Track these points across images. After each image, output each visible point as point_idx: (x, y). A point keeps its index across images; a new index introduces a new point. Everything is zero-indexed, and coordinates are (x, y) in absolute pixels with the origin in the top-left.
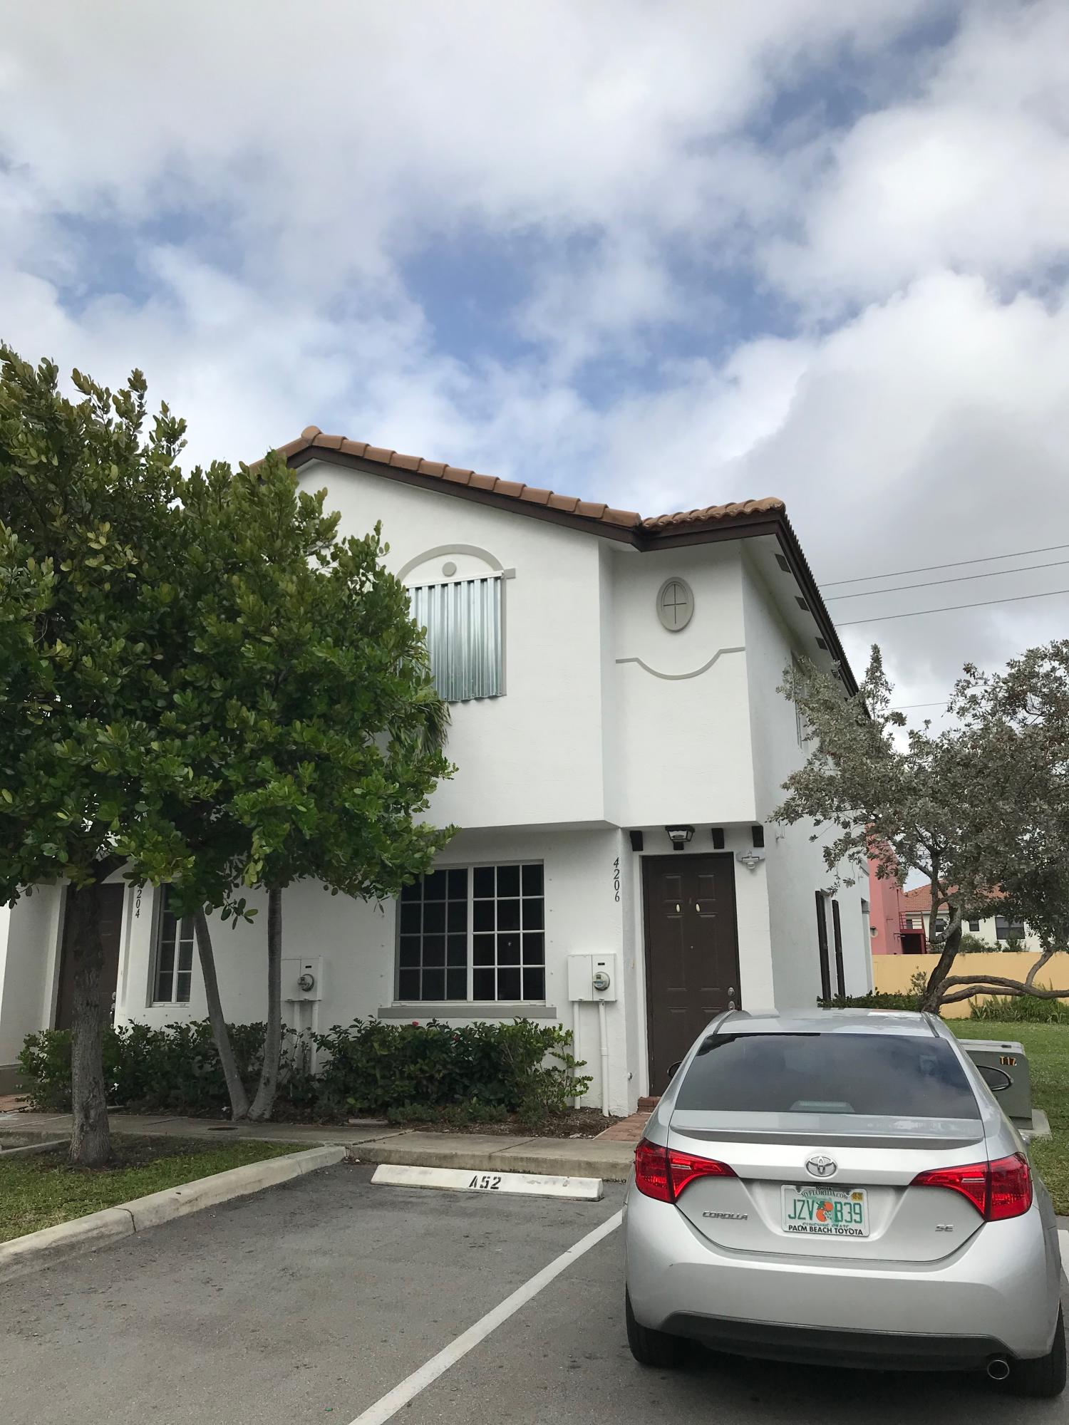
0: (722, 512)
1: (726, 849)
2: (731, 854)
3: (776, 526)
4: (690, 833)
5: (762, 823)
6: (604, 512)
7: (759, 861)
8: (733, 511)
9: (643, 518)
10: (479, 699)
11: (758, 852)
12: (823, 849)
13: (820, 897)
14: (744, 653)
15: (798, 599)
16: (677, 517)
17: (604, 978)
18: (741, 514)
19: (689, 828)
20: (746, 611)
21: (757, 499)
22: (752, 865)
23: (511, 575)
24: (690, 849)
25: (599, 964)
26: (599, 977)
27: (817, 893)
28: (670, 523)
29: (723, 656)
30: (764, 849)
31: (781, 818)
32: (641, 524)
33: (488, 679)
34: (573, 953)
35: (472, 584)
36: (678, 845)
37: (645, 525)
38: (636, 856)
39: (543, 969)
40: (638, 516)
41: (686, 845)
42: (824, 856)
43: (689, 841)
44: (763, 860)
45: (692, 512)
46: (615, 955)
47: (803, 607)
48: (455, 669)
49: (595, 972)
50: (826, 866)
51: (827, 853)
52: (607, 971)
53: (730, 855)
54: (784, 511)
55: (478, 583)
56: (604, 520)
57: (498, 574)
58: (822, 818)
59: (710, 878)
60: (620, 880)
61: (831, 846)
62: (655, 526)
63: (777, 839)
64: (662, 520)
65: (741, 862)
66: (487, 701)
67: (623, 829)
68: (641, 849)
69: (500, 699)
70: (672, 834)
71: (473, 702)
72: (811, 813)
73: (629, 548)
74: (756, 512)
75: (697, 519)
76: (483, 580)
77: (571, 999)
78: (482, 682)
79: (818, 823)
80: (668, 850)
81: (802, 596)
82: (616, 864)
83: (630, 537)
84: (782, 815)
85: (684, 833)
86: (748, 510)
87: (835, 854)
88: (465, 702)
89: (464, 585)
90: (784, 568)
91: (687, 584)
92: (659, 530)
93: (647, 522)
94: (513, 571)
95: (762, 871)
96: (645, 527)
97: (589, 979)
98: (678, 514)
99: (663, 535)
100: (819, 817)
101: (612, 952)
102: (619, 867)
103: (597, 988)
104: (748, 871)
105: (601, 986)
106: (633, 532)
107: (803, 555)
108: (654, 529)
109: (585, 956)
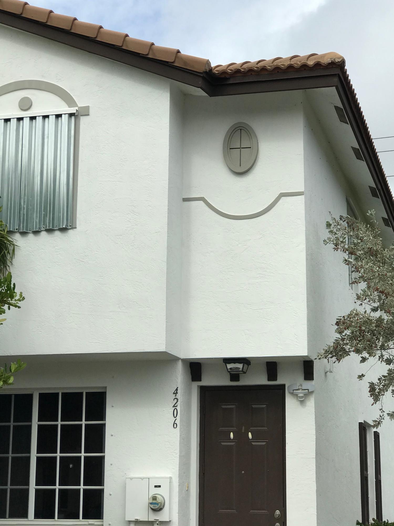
0: (287, 63)
1: (279, 382)
2: (284, 386)
3: (336, 80)
4: (246, 366)
5: (313, 358)
6: (176, 57)
7: (309, 393)
8: (297, 63)
9: (213, 65)
10: (50, 231)
11: (308, 385)
12: (368, 385)
13: (363, 428)
14: (303, 197)
15: (354, 149)
16: (245, 66)
17: (160, 499)
18: (304, 67)
19: (245, 361)
20: (306, 159)
21: (320, 53)
22: (302, 397)
23: (85, 112)
24: (246, 381)
25: (156, 486)
26: (154, 498)
27: (360, 424)
28: (237, 72)
29: (283, 199)
30: (313, 383)
31: (330, 356)
32: (211, 70)
33: (59, 212)
34: (132, 475)
35: (47, 119)
36: (235, 376)
37: (215, 71)
38: (195, 385)
39: (102, 491)
40: (208, 63)
41: (241, 376)
42: (370, 392)
43: (245, 373)
44: (312, 392)
45: (259, 62)
46: (171, 478)
47: (359, 157)
48: (28, 199)
49: (151, 494)
50: (371, 400)
51: (372, 388)
52: (163, 492)
53: (282, 387)
54: (344, 66)
55: (52, 118)
56: (176, 64)
57: (73, 110)
58: (367, 356)
59: (263, 408)
60: (178, 408)
61: (376, 381)
62: (224, 72)
63: (326, 373)
64: (231, 67)
65: (292, 394)
66: (57, 233)
67: (184, 361)
68: (200, 380)
69: (71, 232)
70: (229, 366)
71: (44, 234)
72: (358, 351)
73: (200, 93)
74: (318, 65)
75: (264, 69)
76: (58, 116)
77: (128, 519)
78: (53, 214)
79: (364, 360)
80: (225, 381)
81: (358, 147)
82: (176, 393)
83: (200, 82)
84: (331, 353)
85: (240, 366)
86: (311, 63)
87: (379, 389)
88: (36, 233)
89: (39, 120)
90: (342, 120)
91: (253, 130)
92: (227, 76)
93: (216, 69)
94: (88, 108)
95: (311, 403)
96: (214, 74)
97: (145, 500)
98: (246, 62)
99: (231, 82)
100: (365, 354)
101: (169, 476)
102: (179, 396)
103: (152, 509)
104: (299, 403)
105: (157, 507)
106: (203, 78)
107: (360, 109)
108: (223, 76)
109: (142, 479)
